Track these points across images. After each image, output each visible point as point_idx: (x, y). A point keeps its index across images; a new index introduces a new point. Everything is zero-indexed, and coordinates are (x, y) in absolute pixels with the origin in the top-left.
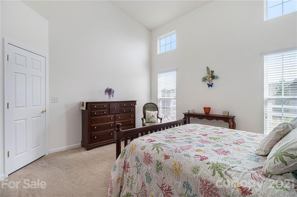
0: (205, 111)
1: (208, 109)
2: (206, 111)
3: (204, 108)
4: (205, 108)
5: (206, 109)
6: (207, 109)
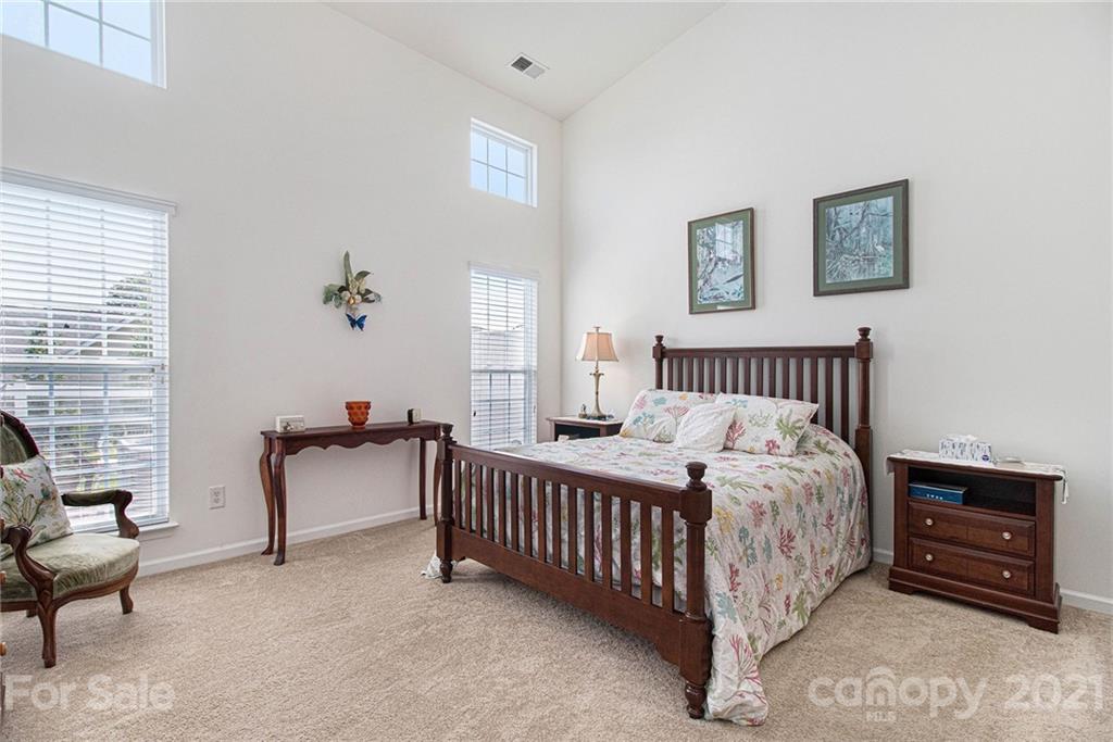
0: (349, 414)
1: (363, 406)
2: (356, 414)
3: (347, 403)
4: (349, 406)
5: (356, 410)
6: (360, 408)
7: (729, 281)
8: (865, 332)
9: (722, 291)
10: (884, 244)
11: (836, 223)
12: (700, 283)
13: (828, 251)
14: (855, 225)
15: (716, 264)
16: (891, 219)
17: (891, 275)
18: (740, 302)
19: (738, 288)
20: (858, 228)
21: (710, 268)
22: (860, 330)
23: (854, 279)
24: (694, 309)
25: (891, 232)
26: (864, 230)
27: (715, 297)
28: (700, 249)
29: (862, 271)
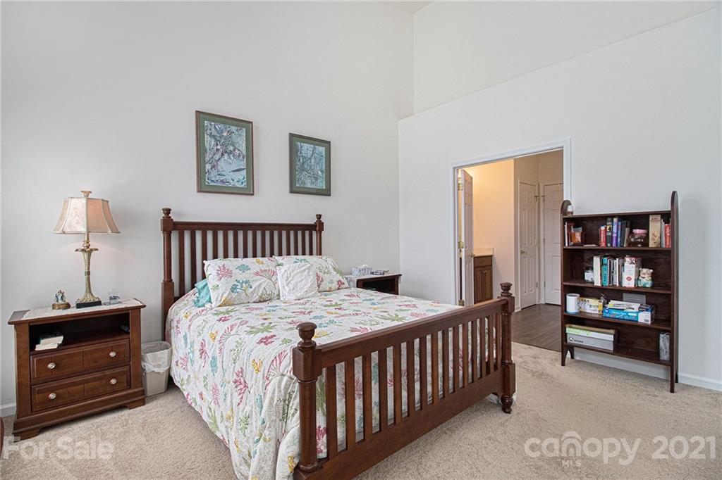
7: (233, 171)
8: (319, 217)
9: (228, 178)
10: (322, 171)
11: (301, 153)
12: (208, 167)
13: (297, 167)
14: (309, 157)
15: (222, 155)
16: (324, 159)
17: (324, 188)
18: (242, 188)
19: (241, 178)
20: (310, 159)
21: (217, 157)
22: (317, 215)
23: (309, 186)
24: (203, 188)
25: (324, 166)
26: (313, 161)
27: (222, 181)
28: (207, 138)
29: (312, 183)
